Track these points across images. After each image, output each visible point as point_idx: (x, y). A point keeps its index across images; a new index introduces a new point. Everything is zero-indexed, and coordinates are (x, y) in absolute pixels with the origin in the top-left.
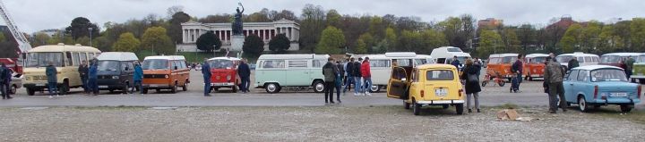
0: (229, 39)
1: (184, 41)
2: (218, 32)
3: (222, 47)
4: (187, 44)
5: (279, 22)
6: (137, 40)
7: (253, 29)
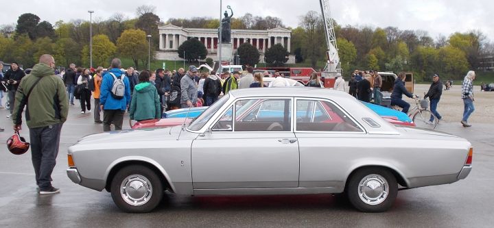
0: (215, 47)
1: (161, 47)
2: (203, 39)
3: (207, 57)
4: (164, 51)
5: (274, 30)
6: (112, 44)
7: (245, 37)
